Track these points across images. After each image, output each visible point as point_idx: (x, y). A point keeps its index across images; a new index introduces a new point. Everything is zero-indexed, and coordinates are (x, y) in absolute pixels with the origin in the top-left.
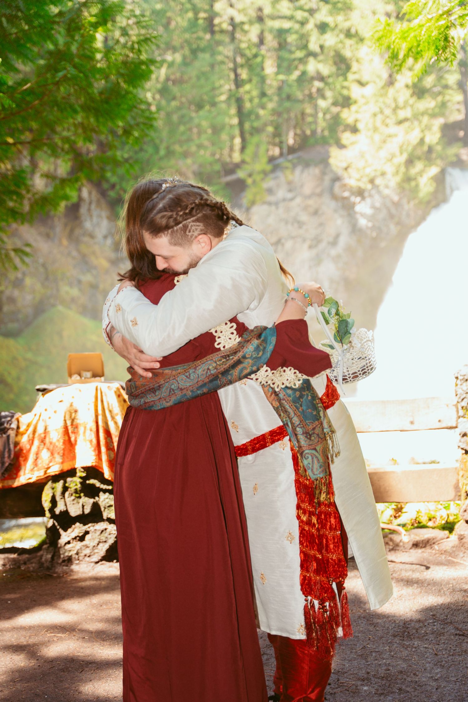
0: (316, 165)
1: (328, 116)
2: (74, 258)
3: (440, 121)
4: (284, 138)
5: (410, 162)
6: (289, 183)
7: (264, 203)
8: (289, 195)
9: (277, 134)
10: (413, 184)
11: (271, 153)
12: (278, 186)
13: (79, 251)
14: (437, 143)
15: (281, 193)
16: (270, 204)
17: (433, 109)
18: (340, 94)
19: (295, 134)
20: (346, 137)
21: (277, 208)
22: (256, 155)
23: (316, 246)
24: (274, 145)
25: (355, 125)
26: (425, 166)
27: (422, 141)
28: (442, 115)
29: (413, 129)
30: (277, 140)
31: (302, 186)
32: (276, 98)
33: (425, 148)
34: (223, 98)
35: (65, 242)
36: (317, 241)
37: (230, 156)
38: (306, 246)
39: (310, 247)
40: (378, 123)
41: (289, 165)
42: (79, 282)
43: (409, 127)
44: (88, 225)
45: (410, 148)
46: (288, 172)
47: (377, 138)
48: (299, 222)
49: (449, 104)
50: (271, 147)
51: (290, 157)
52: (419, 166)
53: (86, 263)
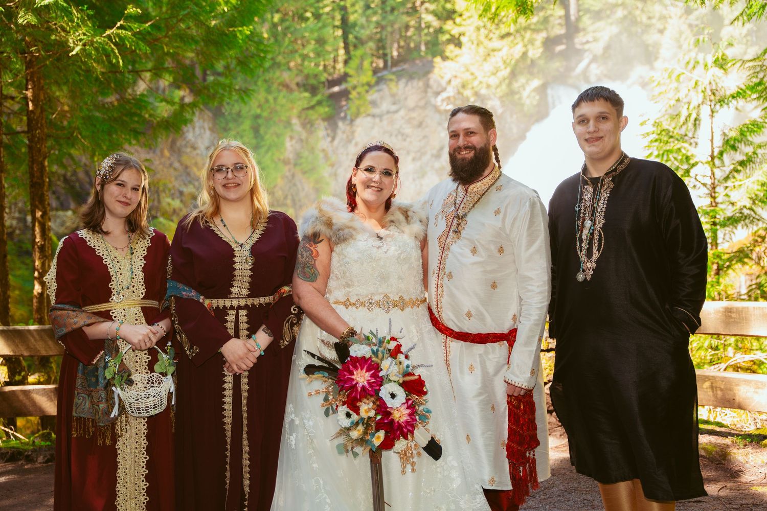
0: (419, 79)
1: (431, 30)
2: (175, 169)
3: (544, 35)
4: (388, 51)
5: (513, 75)
6: (393, 95)
7: (369, 115)
8: (394, 108)
9: (381, 45)
10: (517, 97)
11: (374, 65)
12: (382, 98)
13: (179, 161)
14: (539, 58)
15: (385, 106)
16: (374, 116)
17: (535, 24)
18: (444, 8)
19: (399, 47)
20: (450, 50)
21: (381, 121)
22: (360, 68)
23: (420, 159)
24: (379, 57)
25: (458, 39)
26: (528, 81)
27: (525, 54)
28: (546, 29)
29: (517, 44)
30: (381, 52)
31: (406, 99)
32: (380, 11)
33: (529, 62)
34: (327, 10)
35: (167, 153)
36: (421, 153)
37: (334, 68)
38: (410, 158)
39: (414, 159)
40: (482, 38)
41: (393, 77)
42: (181, 193)
43: (512, 42)
44: (190, 136)
45: (513, 62)
46: (392, 85)
47: (481, 50)
48: (403, 135)
49: (551, 19)
50: (375, 59)
51: (394, 69)
52: (522, 80)
53: (188, 174)
